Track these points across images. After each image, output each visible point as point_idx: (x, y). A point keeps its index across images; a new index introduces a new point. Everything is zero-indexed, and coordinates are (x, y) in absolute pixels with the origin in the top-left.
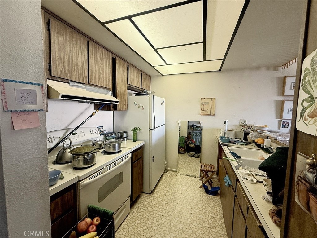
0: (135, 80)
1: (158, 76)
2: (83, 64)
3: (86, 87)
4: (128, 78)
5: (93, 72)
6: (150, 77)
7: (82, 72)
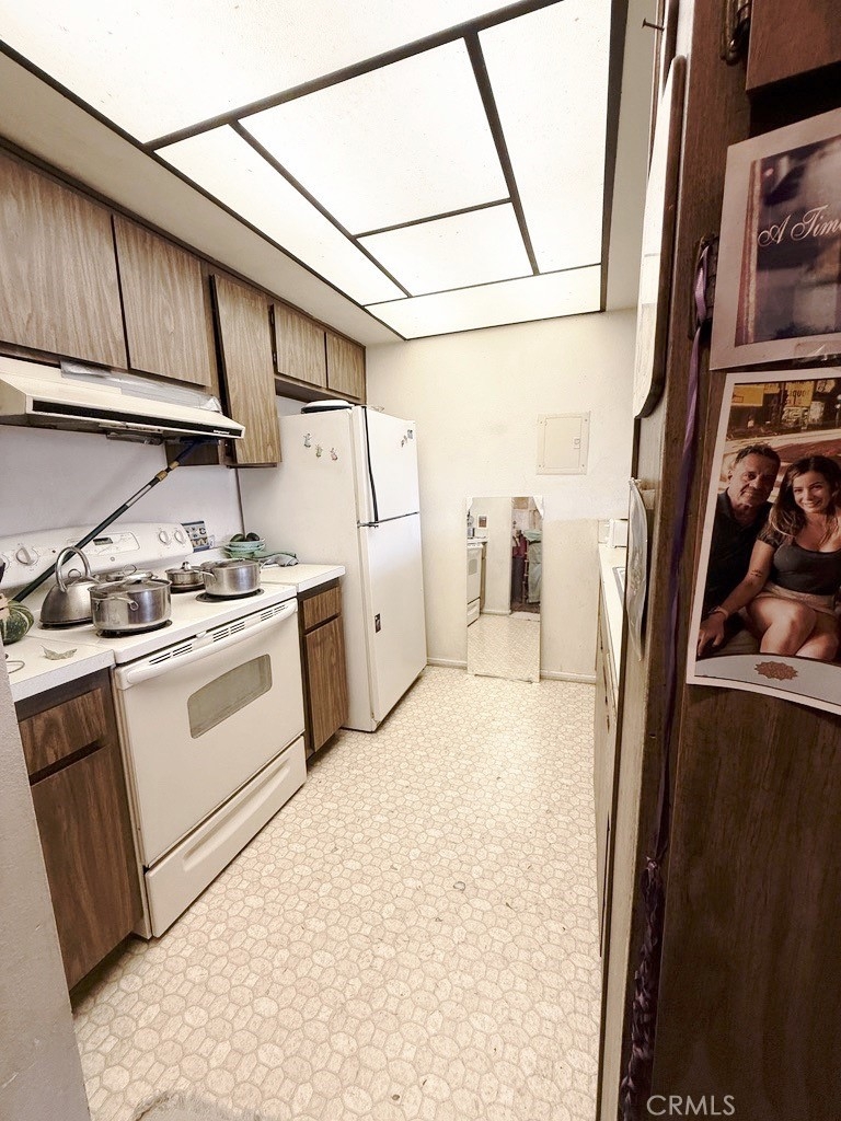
0: (302, 357)
1: (393, 344)
2: (101, 300)
3: (122, 381)
4: (274, 351)
5: (141, 330)
6: (359, 349)
7: (104, 327)
